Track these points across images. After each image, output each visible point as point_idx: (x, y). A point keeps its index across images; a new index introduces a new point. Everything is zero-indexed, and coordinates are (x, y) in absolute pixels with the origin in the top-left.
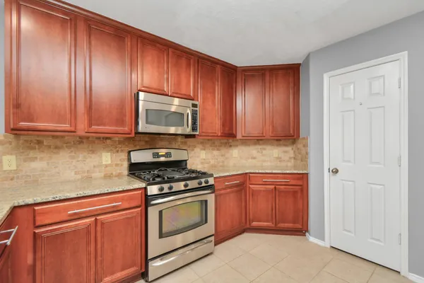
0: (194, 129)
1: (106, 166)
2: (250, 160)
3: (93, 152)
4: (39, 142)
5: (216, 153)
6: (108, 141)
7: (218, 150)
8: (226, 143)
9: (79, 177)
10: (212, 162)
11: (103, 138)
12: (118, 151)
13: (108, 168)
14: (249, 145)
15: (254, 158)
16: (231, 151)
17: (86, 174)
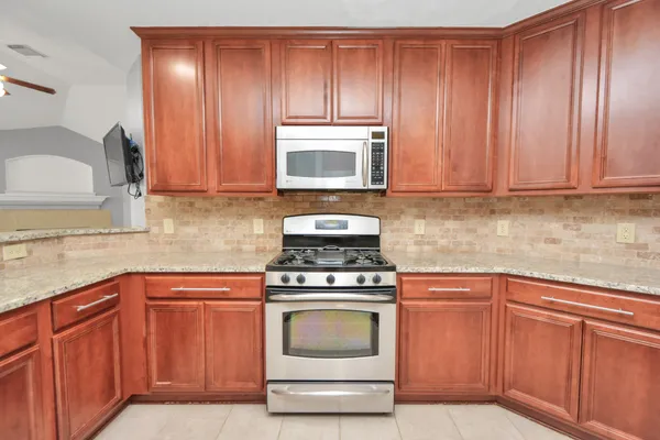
0: (377, 179)
1: (258, 236)
2: (542, 245)
3: (243, 217)
4: (191, 204)
5: (451, 224)
6: (261, 203)
7: (456, 218)
8: (480, 205)
9: (229, 247)
10: (443, 242)
11: (254, 199)
12: (272, 217)
13: (261, 240)
14: (542, 212)
15: (554, 241)
16: (491, 223)
17: (235, 245)
